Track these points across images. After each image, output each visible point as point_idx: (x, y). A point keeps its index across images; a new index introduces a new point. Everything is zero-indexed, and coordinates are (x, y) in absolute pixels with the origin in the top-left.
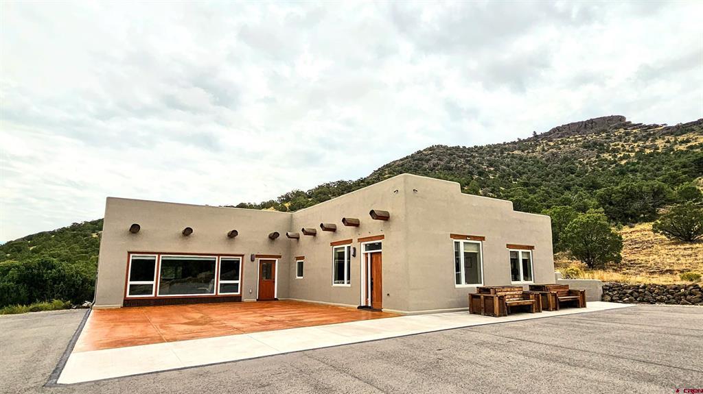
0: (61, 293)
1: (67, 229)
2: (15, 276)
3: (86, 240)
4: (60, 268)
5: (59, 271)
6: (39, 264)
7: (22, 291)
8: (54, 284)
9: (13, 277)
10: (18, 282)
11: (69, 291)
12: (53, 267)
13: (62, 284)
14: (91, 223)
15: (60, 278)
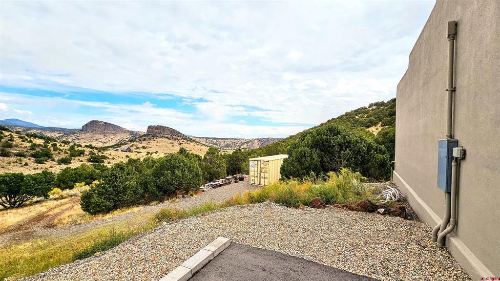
0: (348, 160)
1: (344, 115)
2: (310, 142)
3: (353, 120)
4: (345, 133)
5: (344, 137)
6: (326, 130)
7: (315, 156)
8: (341, 150)
9: (308, 143)
10: (312, 147)
11: (355, 158)
12: (338, 133)
13: (348, 150)
14: (355, 111)
15: (346, 145)
